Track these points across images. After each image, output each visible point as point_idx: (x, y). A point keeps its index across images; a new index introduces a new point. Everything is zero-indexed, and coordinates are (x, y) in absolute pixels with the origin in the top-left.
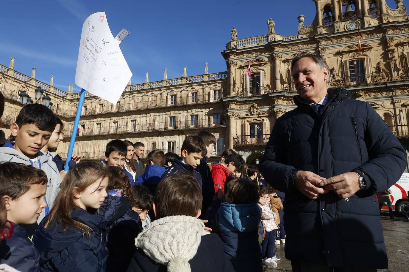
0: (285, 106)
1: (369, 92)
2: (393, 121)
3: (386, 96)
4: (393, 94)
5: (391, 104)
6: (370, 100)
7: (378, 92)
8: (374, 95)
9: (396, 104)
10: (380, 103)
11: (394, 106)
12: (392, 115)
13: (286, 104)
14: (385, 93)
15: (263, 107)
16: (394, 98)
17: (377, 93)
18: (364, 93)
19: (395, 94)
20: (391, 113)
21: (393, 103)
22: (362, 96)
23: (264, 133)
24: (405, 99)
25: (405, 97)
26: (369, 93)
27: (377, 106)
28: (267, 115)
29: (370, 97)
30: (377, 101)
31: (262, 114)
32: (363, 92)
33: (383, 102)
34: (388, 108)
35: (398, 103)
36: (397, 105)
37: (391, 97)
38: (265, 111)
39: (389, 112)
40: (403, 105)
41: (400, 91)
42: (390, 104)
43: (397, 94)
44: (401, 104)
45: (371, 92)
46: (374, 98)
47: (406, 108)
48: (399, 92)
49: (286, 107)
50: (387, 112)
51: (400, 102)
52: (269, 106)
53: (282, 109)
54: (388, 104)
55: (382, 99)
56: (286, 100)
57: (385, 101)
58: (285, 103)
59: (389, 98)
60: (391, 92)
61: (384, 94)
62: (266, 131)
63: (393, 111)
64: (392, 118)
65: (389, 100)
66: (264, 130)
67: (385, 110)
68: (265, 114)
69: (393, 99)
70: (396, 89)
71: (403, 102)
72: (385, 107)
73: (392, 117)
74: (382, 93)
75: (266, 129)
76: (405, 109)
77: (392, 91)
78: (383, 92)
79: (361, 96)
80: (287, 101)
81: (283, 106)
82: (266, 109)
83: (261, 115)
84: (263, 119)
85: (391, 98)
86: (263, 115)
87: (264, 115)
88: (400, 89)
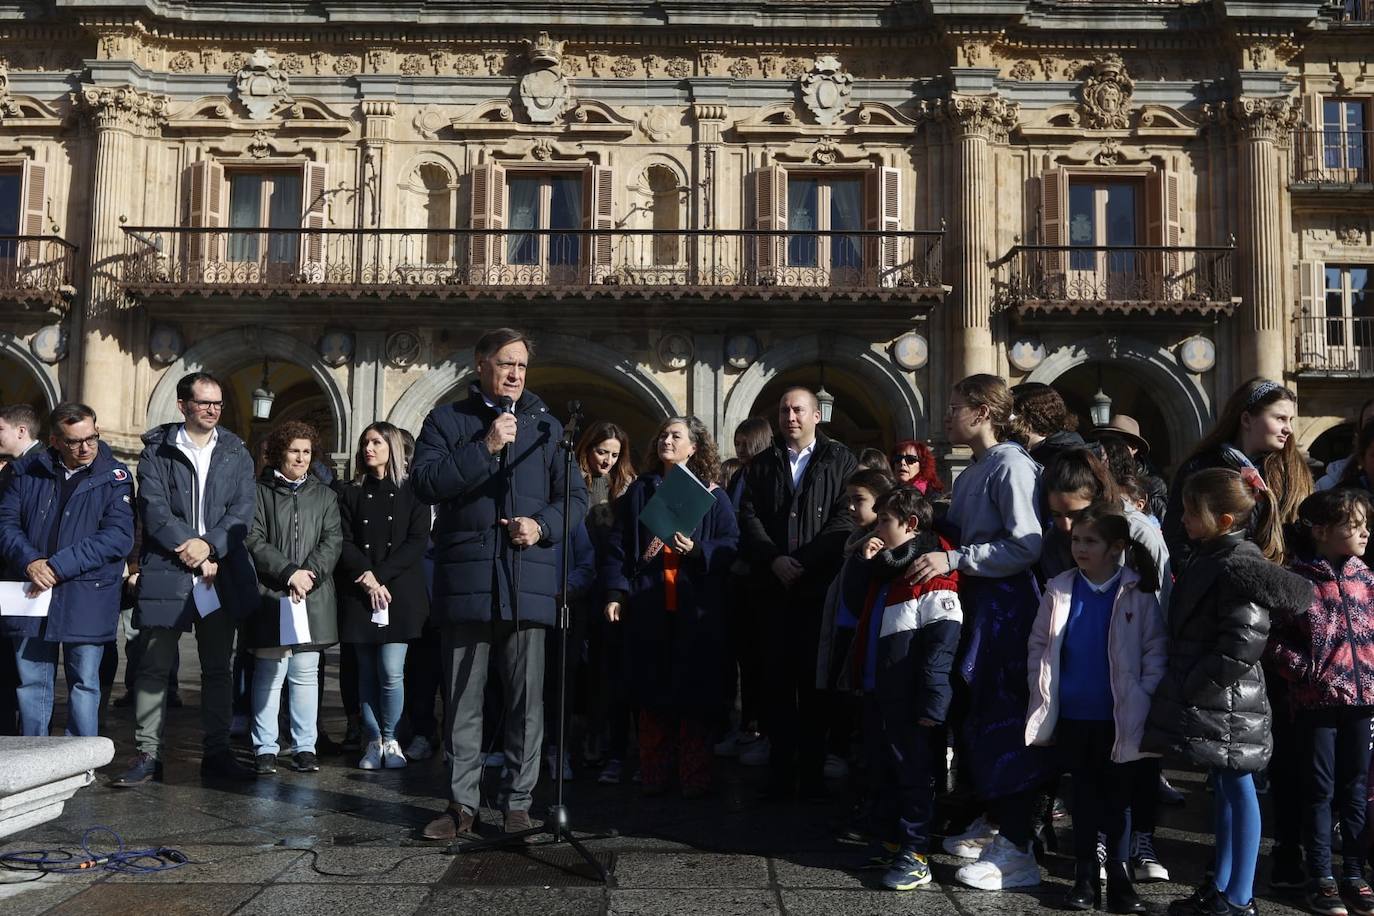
0: (160, 77)
1: (593, 49)
2: (682, 209)
3: (666, 76)
4: (696, 72)
5: (684, 122)
6: (590, 92)
7: (634, 52)
8: (612, 69)
9: (702, 122)
10: (633, 112)
11: (695, 136)
12: (683, 183)
13: (165, 69)
14: (663, 63)
15: (34, 72)
16: (697, 91)
17: (627, 58)
18: (567, 50)
19: (706, 72)
20: (676, 168)
21: (691, 119)
22: (553, 64)
23: (23, 231)
24: (746, 103)
25: (747, 92)
26: (591, 56)
27: (615, 126)
28: (49, 121)
29: (595, 74)
30: (623, 102)
31: (26, 116)
32: (562, 44)
33: (647, 110)
34: (665, 140)
35: (711, 123)
36: (710, 132)
37: (686, 85)
38: (38, 97)
39: (672, 164)
40: (733, 136)
41: (730, 61)
42: (677, 122)
43: (713, 73)
44: (725, 126)
45: (602, 49)
46: (609, 84)
47: (744, 151)
48: (721, 65)
49: (165, 87)
50: (662, 160)
51: (722, 117)
52: (68, 71)
53: (134, 97)
54: (668, 120)
55: (646, 92)
56: (172, 46)
57: (659, 106)
58: (162, 59)
59: (677, 92)
60: (690, 64)
61: (660, 67)
62: (35, 221)
63: (686, 158)
64: (682, 195)
65: (678, 102)
66: (26, 211)
67: (652, 150)
68: (41, 116)
69: (691, 98)
70: (711, 48)
71: (732, 116)
72: (655, 137)
73: (685, 189)
74: (649, 60)
75: (36, 204)
76: (742, 155)
77: (693, 54)
78: (657, 60)
79: (546, 65)
80: (177, 54)
81: (145, 74)
82: (50, 87)
83: (17, 123)
84: (27, 143)
85: (686, 93)
86: (26, 123)
87: (35, 122)
88: (730, 52)
